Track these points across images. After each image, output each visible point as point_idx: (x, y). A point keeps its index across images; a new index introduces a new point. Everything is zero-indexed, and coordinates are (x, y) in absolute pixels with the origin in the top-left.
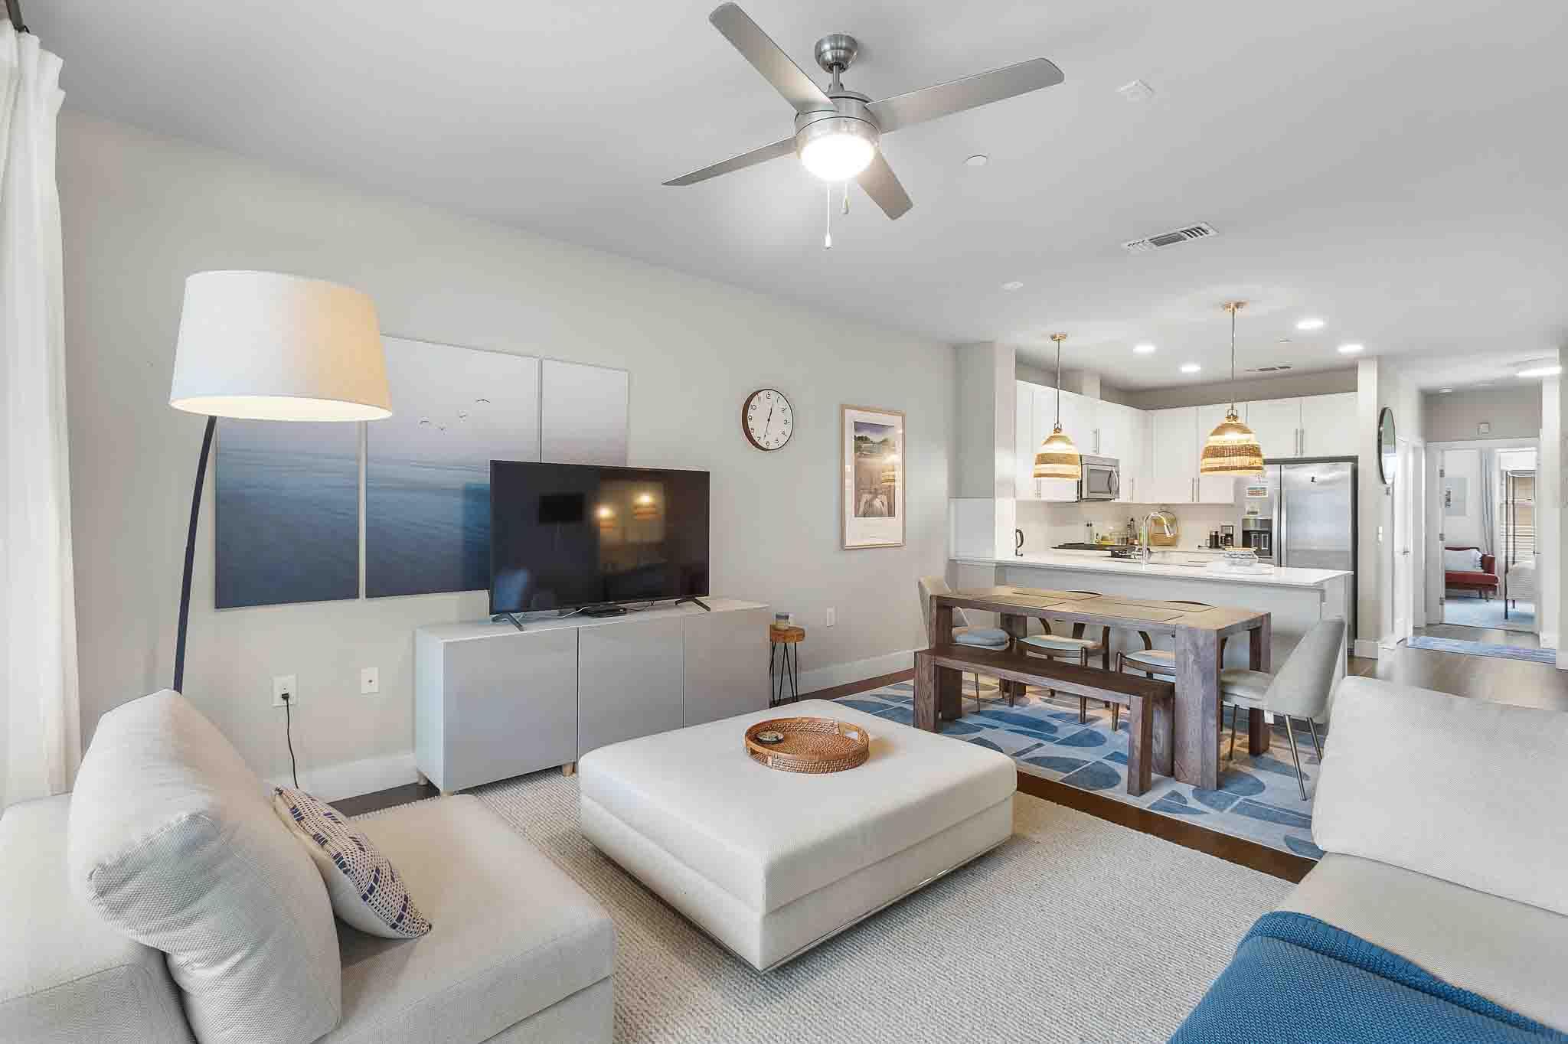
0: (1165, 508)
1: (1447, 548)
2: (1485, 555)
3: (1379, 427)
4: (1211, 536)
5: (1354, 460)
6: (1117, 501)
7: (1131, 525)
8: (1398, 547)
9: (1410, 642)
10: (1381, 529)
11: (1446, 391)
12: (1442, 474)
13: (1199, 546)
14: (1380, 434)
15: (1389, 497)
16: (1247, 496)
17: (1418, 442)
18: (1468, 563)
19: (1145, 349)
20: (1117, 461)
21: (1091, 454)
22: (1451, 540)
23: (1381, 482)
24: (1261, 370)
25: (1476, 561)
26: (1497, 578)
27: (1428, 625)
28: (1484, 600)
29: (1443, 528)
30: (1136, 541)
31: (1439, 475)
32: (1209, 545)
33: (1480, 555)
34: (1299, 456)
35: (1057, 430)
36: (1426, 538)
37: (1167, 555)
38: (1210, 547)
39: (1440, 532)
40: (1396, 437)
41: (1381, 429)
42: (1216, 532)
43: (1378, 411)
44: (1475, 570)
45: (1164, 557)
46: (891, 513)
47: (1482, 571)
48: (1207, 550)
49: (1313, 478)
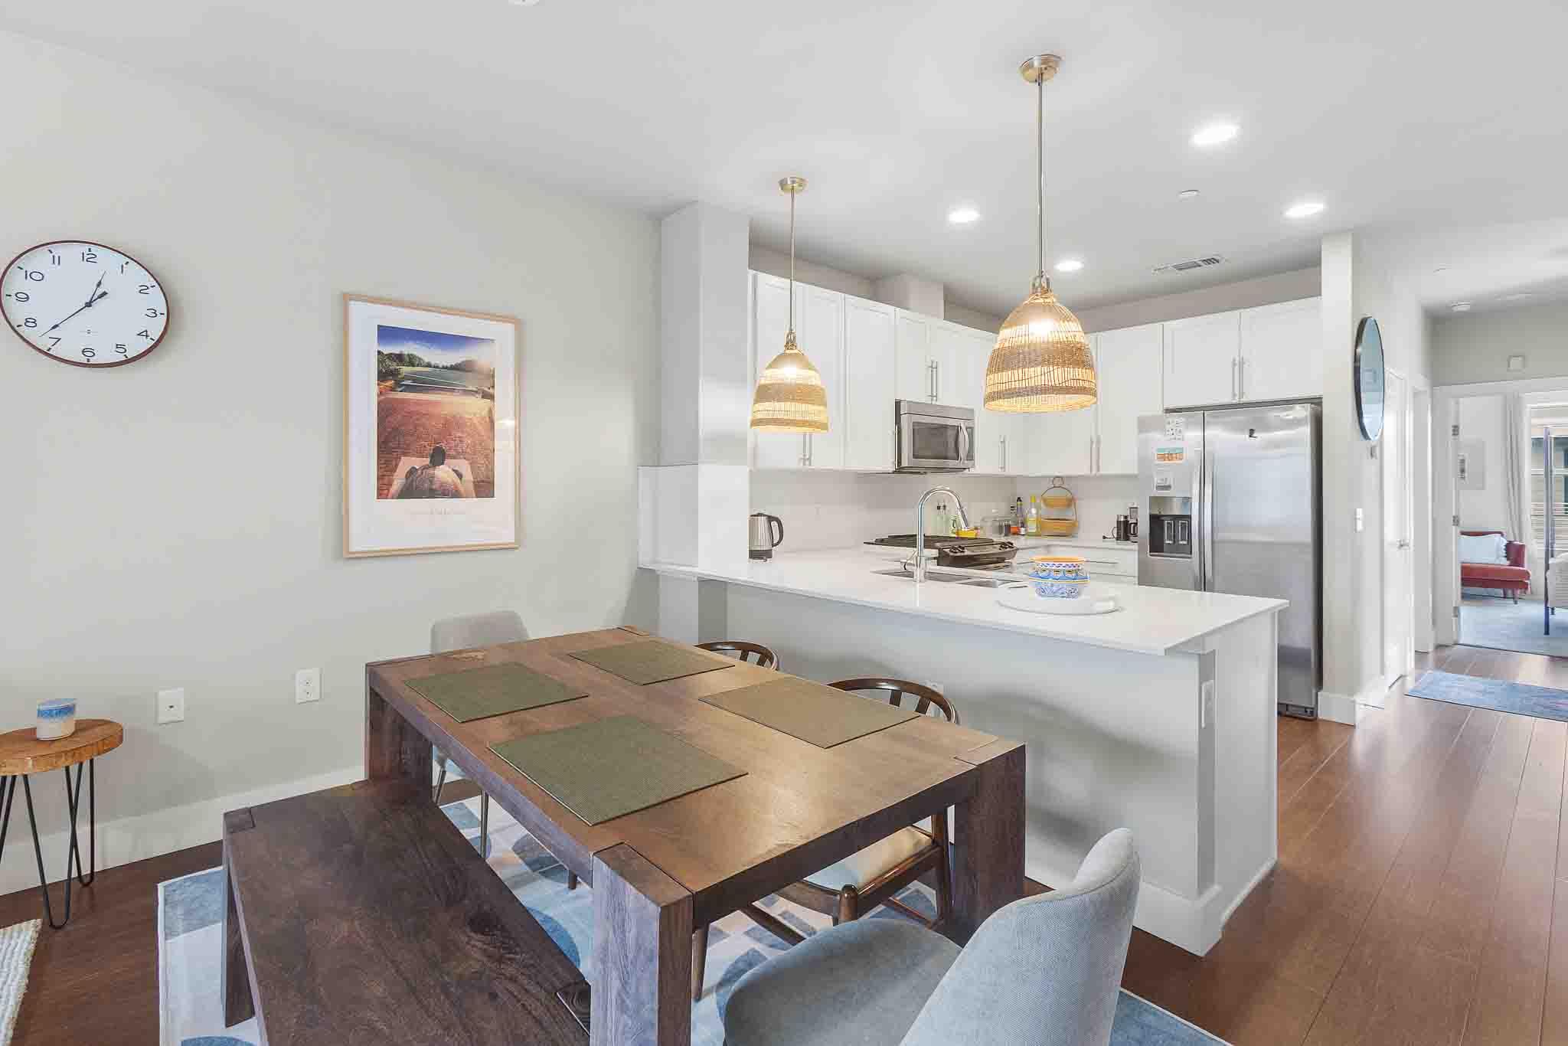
0: (1059, 481)
1: (1463, 533)
2: (1510, 542)
3: (1356, 346)
4: (1118, 522)
5: (1317, 402)
6: (972, 471)
7: (1017, 505)
8: (1391, 535)
9: (1410, 684)
10: (1359, 511)
11: (1464, 308)
12: (1456, 430)
13: (1104, 538)
14: (1356, 359)
15: (1375, 462)
16: (1157, 462)
17: (1421, 382)
18: (1489, 553)
19: (964, 216)
20: (972, 411)
21: (924, 399)
22: (1467, 524)
23: (1362, 437)
24: (1180, 268)
25: (1498, 549)
26: (1528, 573)
27: (1439, 647)
28: (1511, 602)
29: (1458, 510)
30: (1023, 529)
31: (1451, 433)
32: (1115, 536)
33: (1506, 542)
34: (1236, 401)
35: (791, 343)
36: (1434, 520)
37: (1052, 549)
38: (1118, 539)
39: (1454, 514)
40: (1386, 368)
41: (1359, 350)
42: (1126, 517)
43: (1353, 322)
44: (1497, 562)
45: (1049, 552)
46: (484, 487)
47: (1508, 563)
48: (1113, 544)
49: (1252, 432)
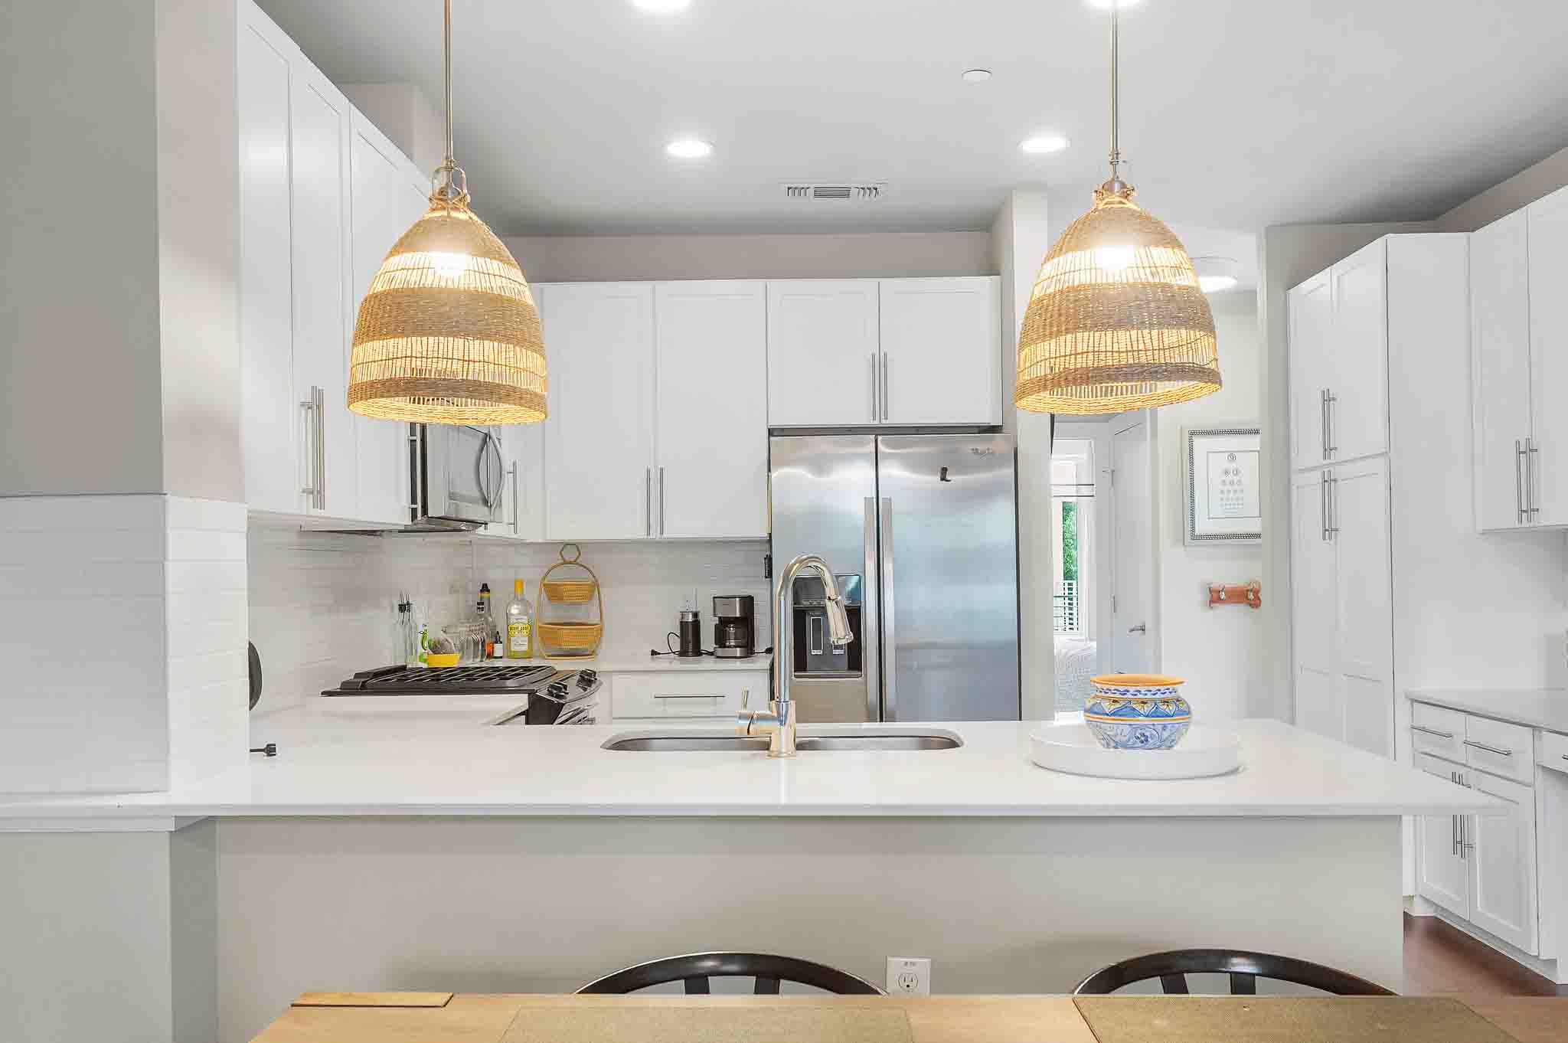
0: (571, 553)
4: (683, 625)
7: (484, 600)
13: (654, 653)
24: (820, 193)
30: (499, 646)
34: (876, 421)
42: (697, 615)
48: (677, 664)
49: (944, 470)
